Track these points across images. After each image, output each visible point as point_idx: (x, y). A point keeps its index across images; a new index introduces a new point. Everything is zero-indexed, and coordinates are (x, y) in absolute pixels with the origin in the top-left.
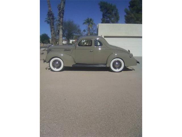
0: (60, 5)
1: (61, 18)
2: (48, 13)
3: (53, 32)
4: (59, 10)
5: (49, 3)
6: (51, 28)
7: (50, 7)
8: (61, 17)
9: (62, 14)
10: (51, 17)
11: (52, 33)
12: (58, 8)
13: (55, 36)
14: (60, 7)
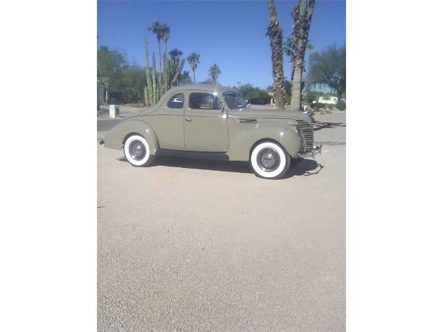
0: (299, 7)
1: (300, 41)
2: (270, 29)
3: (278, 76)
4: (296, 20)
5: (270, 5)
6: (275, 66)
7: (274, 14)
8: (299, 37)
9: (301, 31)
10: (276, 40)
11: (276, 79)
12: (292, 15)
13: (282, 87)
14: (298, 13)
